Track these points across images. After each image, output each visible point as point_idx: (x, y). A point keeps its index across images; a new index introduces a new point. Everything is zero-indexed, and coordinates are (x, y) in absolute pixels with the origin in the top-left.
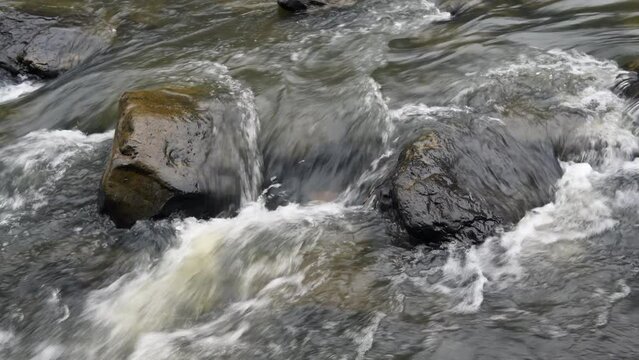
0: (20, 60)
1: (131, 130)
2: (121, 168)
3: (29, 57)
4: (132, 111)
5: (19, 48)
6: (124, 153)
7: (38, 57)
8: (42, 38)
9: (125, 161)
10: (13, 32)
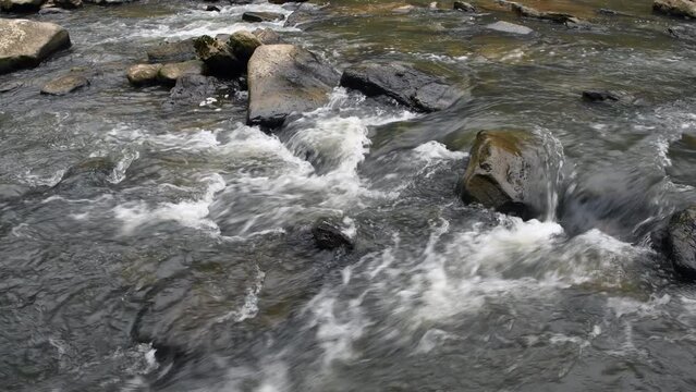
0: (412, 98)
1: (489, 154)
2: (479, 175)
3: (418, 97)
4: (489, 142)
5: (413, 91)
6: (482, 167)
7: (422, 98)
8: (427, 87)
9: (483, 172)
10: (411, 81)
